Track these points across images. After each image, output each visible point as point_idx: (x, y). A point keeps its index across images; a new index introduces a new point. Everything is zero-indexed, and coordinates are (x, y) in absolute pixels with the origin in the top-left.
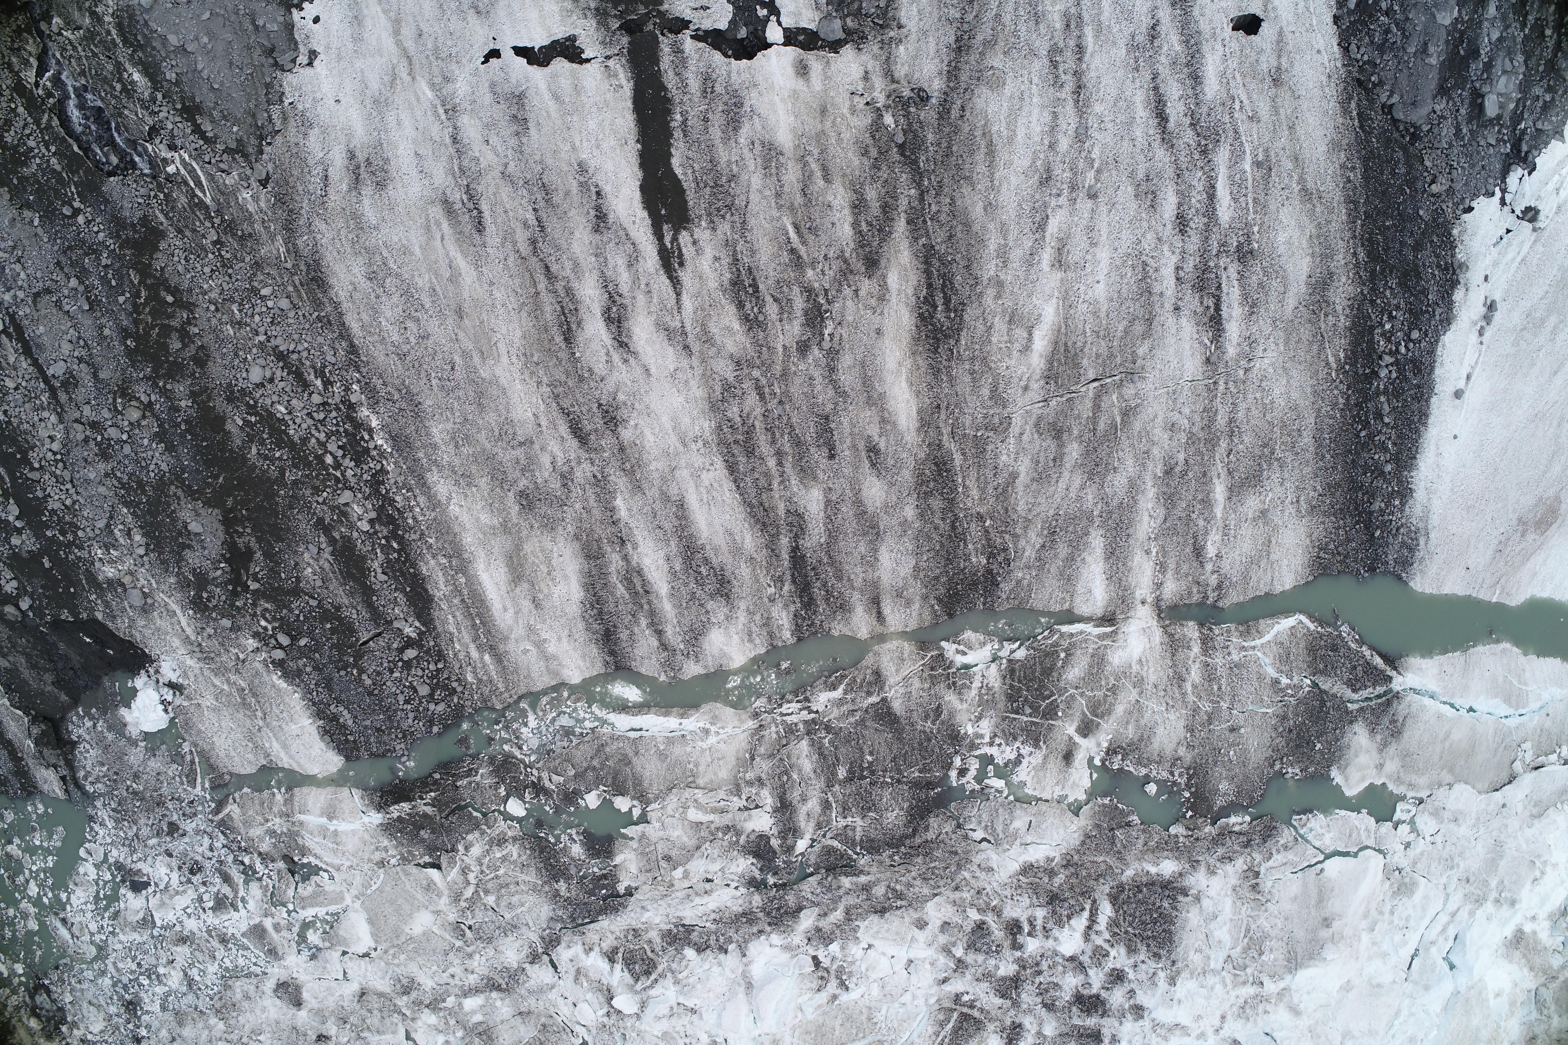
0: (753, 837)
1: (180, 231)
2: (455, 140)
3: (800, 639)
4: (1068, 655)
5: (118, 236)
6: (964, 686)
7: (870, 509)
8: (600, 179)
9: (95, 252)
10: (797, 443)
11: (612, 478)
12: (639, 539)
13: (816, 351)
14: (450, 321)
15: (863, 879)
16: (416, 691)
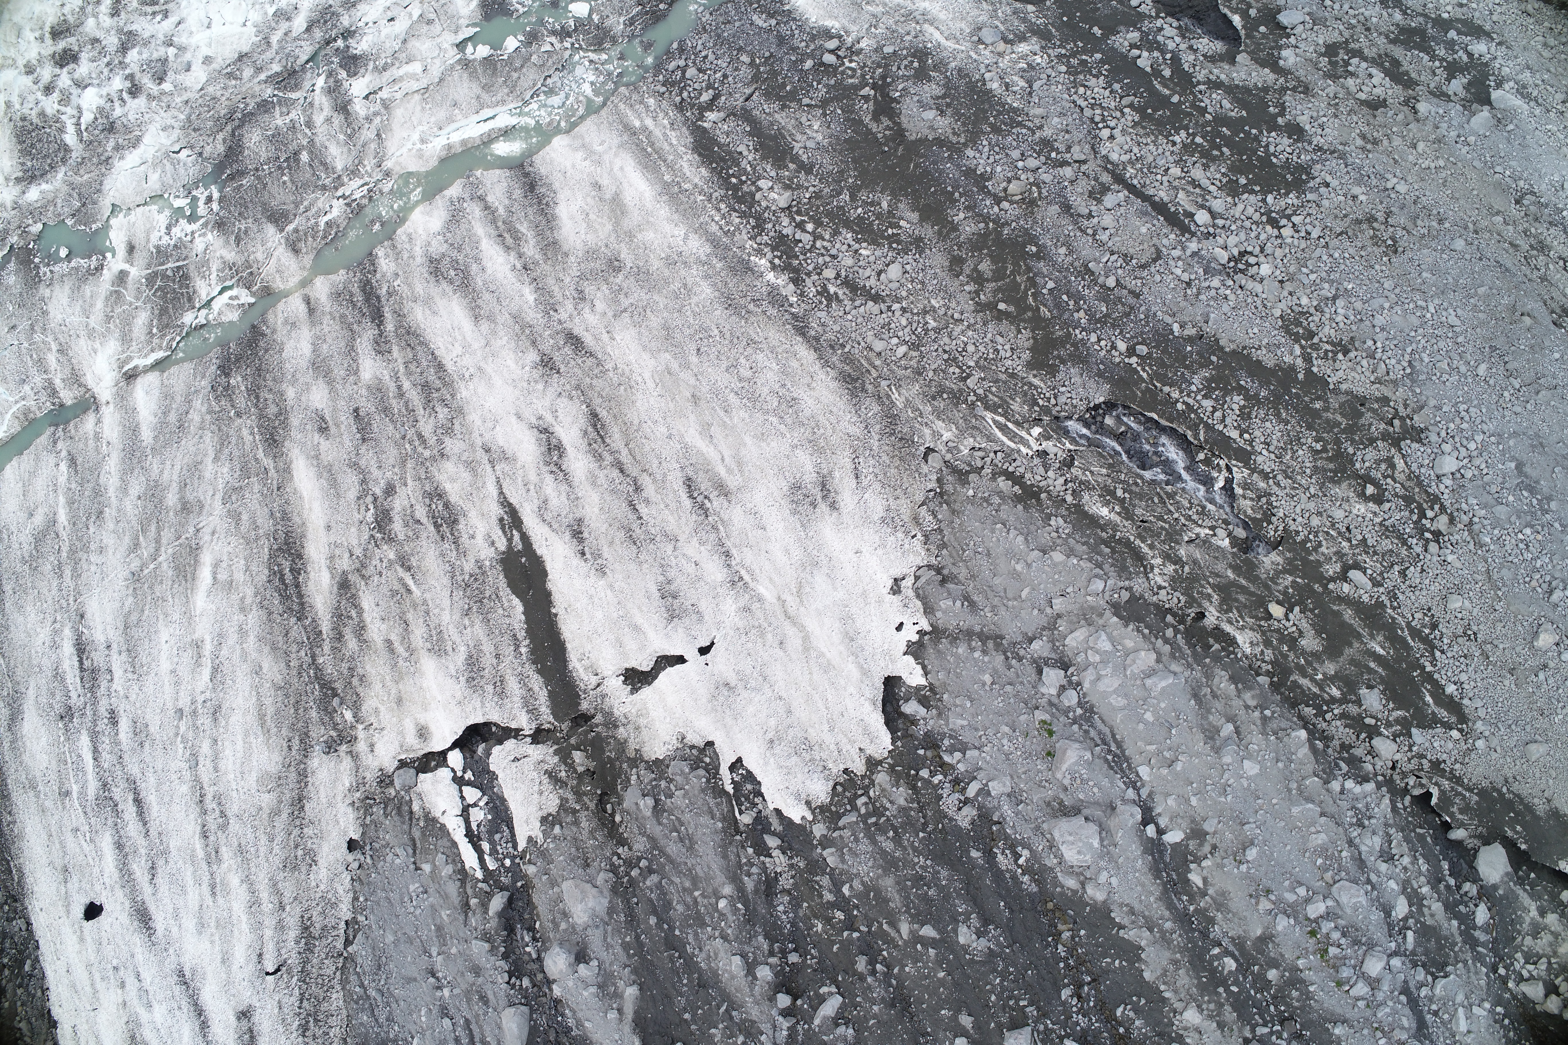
0: (362, 71)
1: (1013, 376)
2: (728, 554)
3: (371, 254)
4: (150, 332)
5: (1075, 345)
6: (222, 271)
7: (321, 381)
8: (584, 567)
9: (1098, 321)
10: (386, 410)
11: (539, 316)
12: (510, 275)
13: (378, 492)
14: (705, 389)
15: (263, 76)
16: (700, 70)
